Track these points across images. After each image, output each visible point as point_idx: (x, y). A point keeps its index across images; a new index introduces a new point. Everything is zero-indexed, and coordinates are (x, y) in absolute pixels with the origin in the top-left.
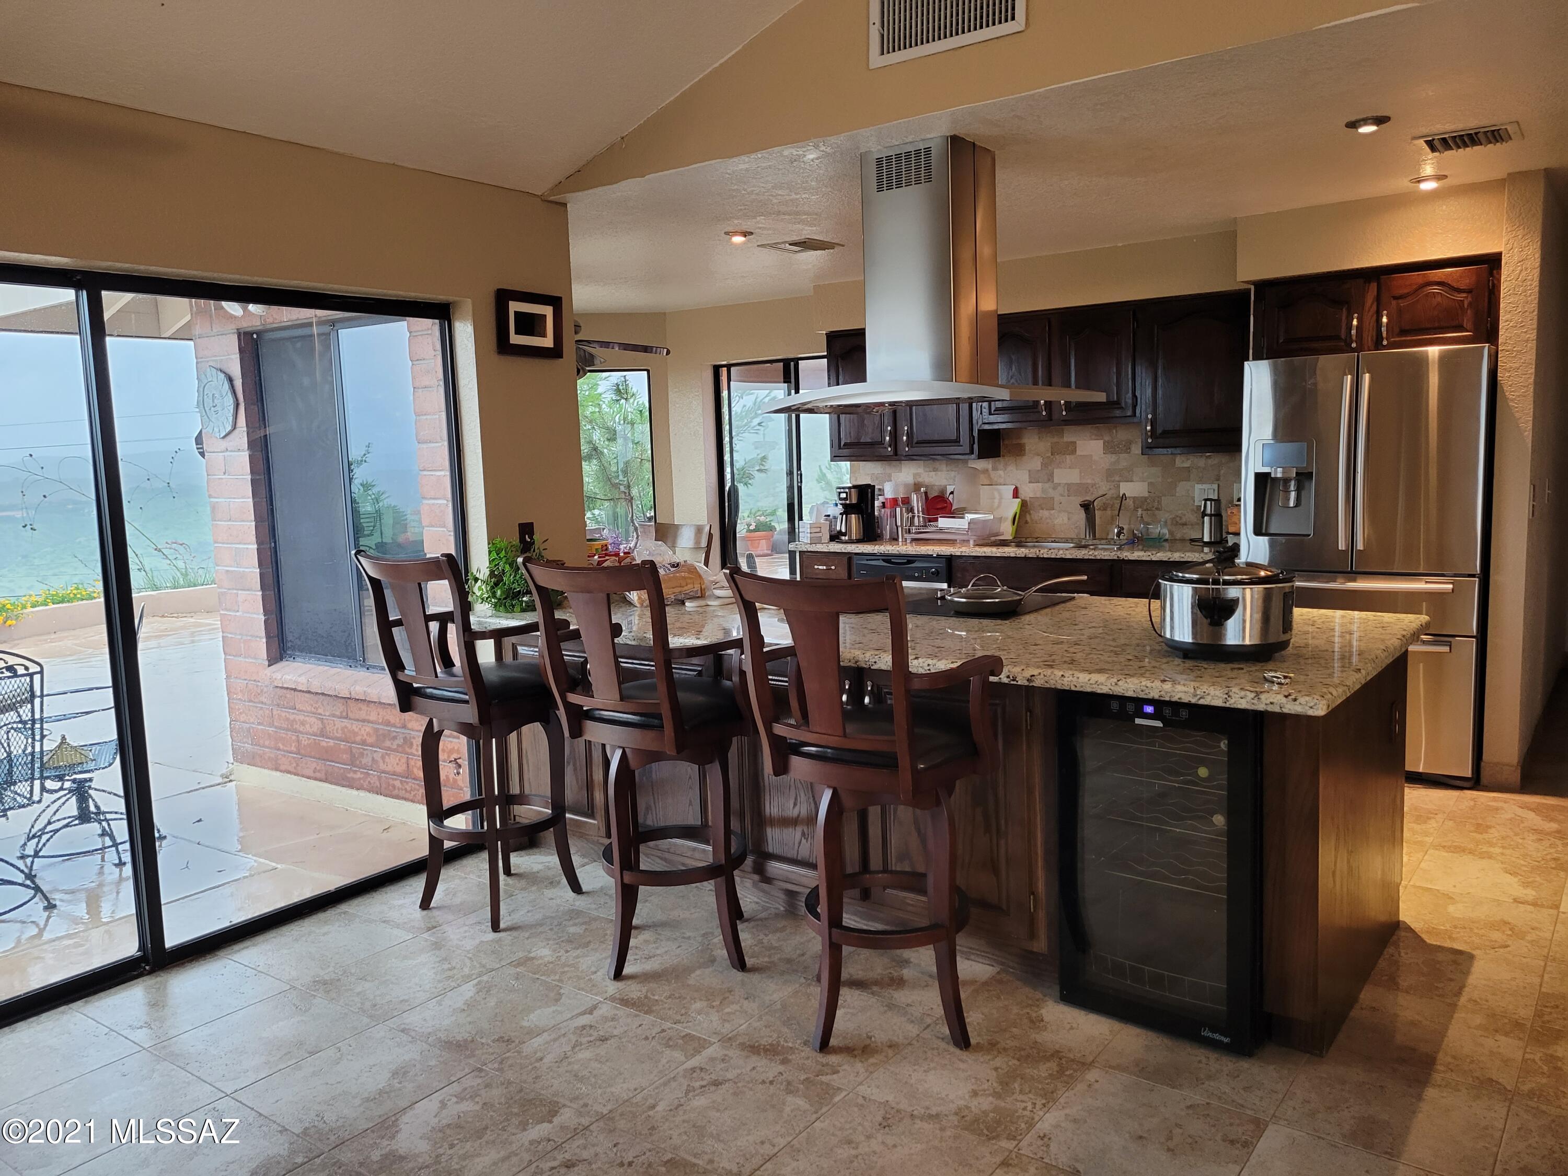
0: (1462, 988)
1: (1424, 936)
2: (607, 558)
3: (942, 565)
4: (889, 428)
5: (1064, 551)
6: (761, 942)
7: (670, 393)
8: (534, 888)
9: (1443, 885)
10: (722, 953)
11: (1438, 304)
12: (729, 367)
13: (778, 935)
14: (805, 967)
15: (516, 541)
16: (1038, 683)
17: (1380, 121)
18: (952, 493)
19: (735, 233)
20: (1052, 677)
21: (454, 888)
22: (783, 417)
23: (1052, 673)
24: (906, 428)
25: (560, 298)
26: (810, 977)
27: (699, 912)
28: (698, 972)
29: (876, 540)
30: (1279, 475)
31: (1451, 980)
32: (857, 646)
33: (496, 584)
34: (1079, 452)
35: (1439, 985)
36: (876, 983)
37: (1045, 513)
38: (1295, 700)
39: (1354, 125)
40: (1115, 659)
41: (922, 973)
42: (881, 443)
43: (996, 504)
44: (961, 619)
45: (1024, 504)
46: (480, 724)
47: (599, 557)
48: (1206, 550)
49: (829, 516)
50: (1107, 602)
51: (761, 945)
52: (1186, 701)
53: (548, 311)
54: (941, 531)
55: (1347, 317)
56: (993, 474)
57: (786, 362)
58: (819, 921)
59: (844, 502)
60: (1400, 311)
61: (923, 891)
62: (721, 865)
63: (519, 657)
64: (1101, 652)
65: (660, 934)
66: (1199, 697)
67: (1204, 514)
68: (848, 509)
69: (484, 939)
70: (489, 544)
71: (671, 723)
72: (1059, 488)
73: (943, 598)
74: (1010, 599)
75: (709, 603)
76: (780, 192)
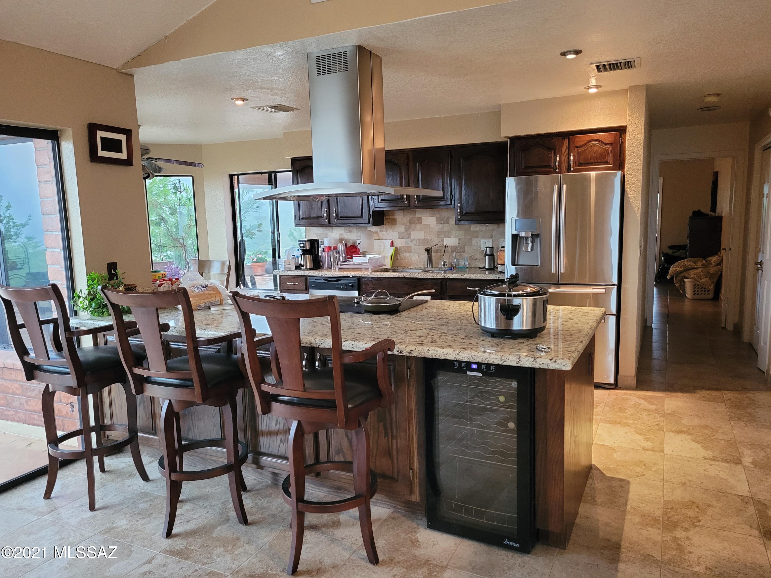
0: (627, 500)
1: (605, 472)
2: (164, 282)
3: (355, 281)
4: (326, 209)
5: (417, 274)
6: (257, 505)
7: (205, 189)
8: (119, 480)
9: (609, 442)
10: (233, 514)
11: (597, 151)
12: (238, 175)
13: (267, 499)
14: (283, 519)
15: (105, 273)
16: (415, 354)
17: (577, 52)
18: (359, 244)
19: (237, 99)
20: (423, 351)
21: (68, 483)
22: (268, 202)
23: (422, 348)
24: (335, 209)
25: (130, 131)
26: (286, 525)
27: (221, 488)
28: (219, 528)
29: (320, 269)
30: (523, 235)
31: (621, 497)
32: (311, 334)
33: (92, 300)
34: (424, 223)
35: (617, 500)
36: (325, 525)
37: (407, 254)
38: (555, 362)
39: (564, 54)
40: (455, 338)
41: (350, 517)
42: (322, 217)
43: (382, 250)
44: (369, 315)
45: (396, 250)
46: (79, 387)
47: (160, 282)
48: (487, 272)
49: (294, 256)
50: (445, 303)
51: (257, 507)
52: (497, 363)
53: (122, 137)
54: (354, 264)
55: (554, 157)
56: (380, 234)
57: (270, 174)
58: (291, 498)
59: (302, 248)
60: (579, 154)
61: (351, 471)
62: (232, 465)
63: (108, 343)
64: (447, 334)
65: (196, 505)
66: (503, 361)
67: (486, 255)
68: (305, 252)
69: (84, 517)
70: (87, 275)
71: (199, 384)
72: (414, 241)
73: (358, 303)
74: (394, 304)
75: (225, 308)
76: (262, 75)
